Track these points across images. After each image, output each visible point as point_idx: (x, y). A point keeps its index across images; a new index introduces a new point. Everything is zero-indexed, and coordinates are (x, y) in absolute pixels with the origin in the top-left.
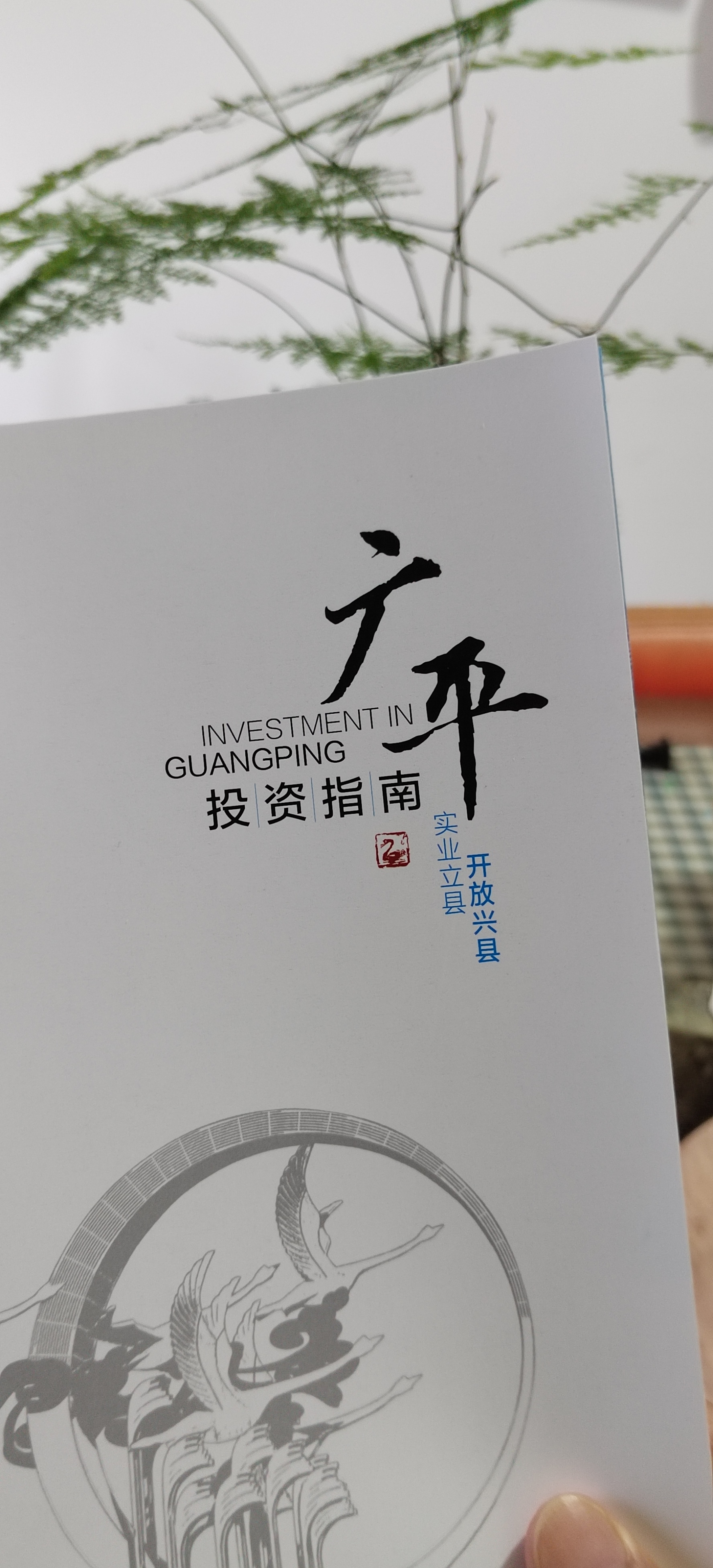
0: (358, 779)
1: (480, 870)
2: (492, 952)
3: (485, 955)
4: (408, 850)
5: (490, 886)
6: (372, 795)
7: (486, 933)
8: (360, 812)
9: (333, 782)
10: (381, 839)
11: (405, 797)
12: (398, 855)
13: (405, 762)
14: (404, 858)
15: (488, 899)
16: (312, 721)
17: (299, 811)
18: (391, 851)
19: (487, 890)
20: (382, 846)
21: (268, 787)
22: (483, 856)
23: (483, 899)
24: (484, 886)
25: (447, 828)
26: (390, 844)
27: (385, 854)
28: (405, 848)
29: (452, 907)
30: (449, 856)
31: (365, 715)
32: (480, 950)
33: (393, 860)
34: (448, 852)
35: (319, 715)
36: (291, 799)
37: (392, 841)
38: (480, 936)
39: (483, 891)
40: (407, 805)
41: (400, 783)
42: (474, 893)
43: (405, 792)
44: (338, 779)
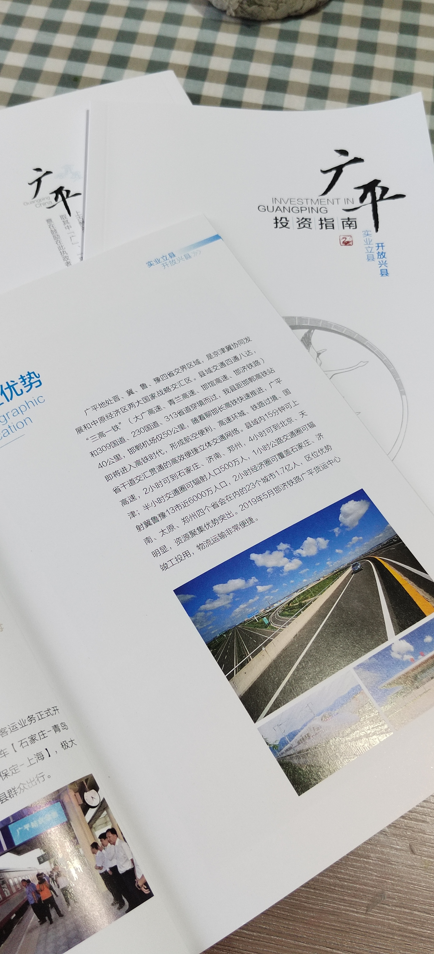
0: (333, 219)
1: (380, 248)
2: (386, 273)
3: (383, 274)
4: (352, 241)
5: (385, 253)
6: (338, 224)
7: (383, 267)
8: (333, 228)
9: (323, 219)
10: (342, 237)
11: (351, 225)
12: (348, 242)
13: (351, 215)
14: (351, 243)
15: (384, 257)
16: (315, 200)
17: (309, 226)
18: (346, 241)
19: (383, 254)
20: (342, 239)
21: (297, 218)
22: (382, 244)
23: (382, 257)
24: (382, 253)
25: (368, 235)
26: (345, 239)
27: (343, 242)
28: (351, 240)
29: (370, 258)
30: (368, 243)
31: (335, 201)
32: (381, 273)
33: (346, 243)
34: (368, 242)
35: (318, 200)
36: (306, 222)
37: (346, 238)
38: (381, 268)
39: (382, 254)
40: (351, 228)
41: (349, 221)
42: (378, 255)
43: (351, 223)
44: (325, 218)
